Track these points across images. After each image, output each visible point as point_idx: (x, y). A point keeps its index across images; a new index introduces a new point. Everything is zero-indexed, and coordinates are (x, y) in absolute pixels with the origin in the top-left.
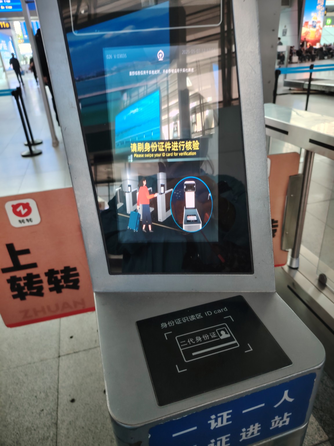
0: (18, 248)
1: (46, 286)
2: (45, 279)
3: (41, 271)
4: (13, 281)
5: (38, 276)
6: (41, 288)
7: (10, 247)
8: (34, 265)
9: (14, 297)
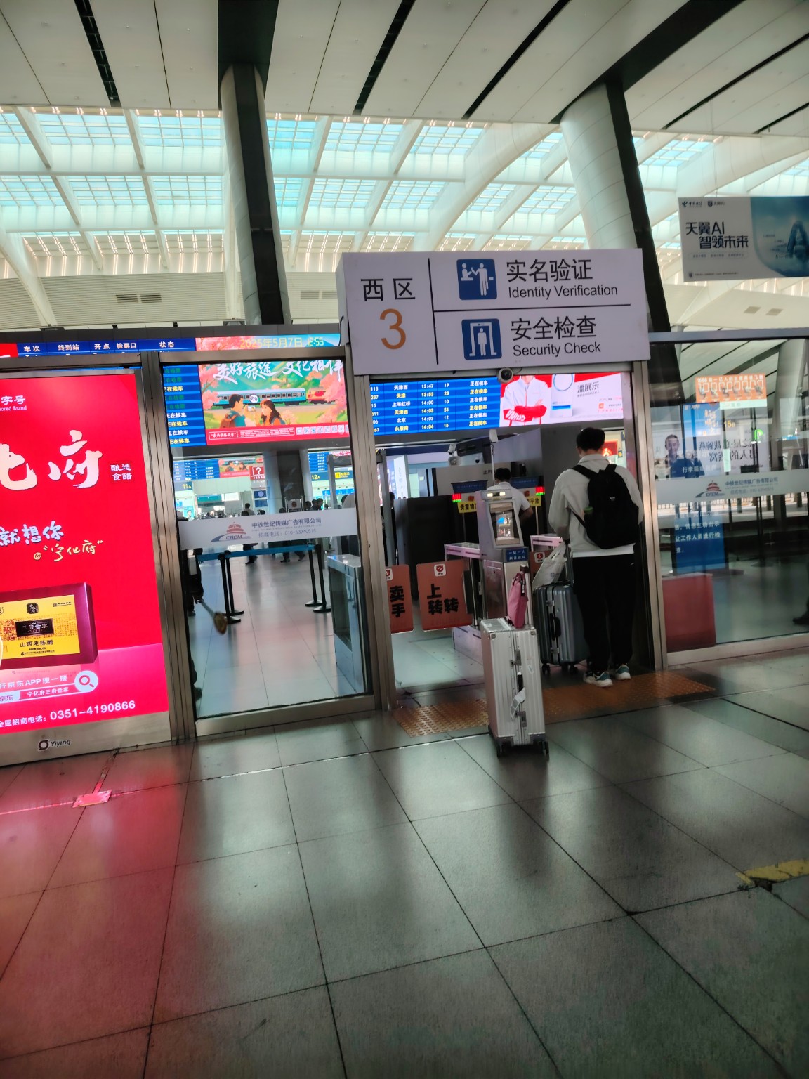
0: (435, 586)
1: (444, 608)
2: (443, 603)
3: (442, 599)
4: (430, 603)
5: (441, 602)
6: (441, 609)
7: (433, 585)
8: (440, 596)
9: (430, 612)
